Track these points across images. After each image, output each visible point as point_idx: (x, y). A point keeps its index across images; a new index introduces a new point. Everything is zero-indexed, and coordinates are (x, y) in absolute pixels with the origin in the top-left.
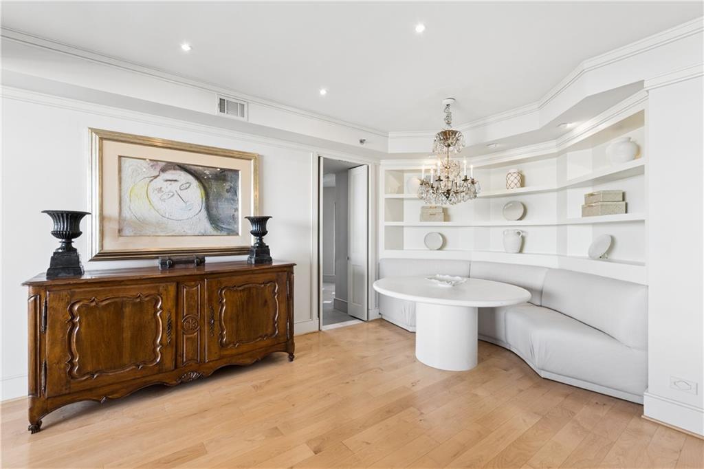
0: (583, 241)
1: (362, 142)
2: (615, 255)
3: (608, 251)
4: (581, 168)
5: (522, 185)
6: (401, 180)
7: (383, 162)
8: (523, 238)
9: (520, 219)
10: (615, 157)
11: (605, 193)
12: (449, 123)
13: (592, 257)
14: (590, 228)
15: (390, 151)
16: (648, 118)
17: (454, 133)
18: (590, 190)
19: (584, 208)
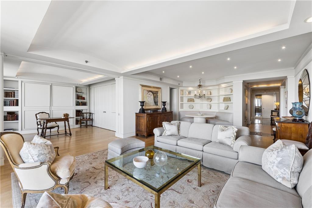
0: (223, 106)
1: (179, 84)
2: (228, 109)
3: (227, 108)
4: (222, 93)
5: (211, 95)
6: (183, 92)
7: (180, 88)
8: (211, 106)
9: (210, 102)
10: (228, 93)
11: (227, 98)
12: (200, 83)
13: (225, 109)
14: (224, 104)
15: (184, 86)
16: (233, 86)
17: (201, 85)
18: (224, 97)
19: (223, 100)
